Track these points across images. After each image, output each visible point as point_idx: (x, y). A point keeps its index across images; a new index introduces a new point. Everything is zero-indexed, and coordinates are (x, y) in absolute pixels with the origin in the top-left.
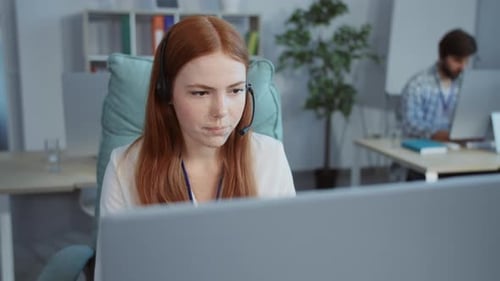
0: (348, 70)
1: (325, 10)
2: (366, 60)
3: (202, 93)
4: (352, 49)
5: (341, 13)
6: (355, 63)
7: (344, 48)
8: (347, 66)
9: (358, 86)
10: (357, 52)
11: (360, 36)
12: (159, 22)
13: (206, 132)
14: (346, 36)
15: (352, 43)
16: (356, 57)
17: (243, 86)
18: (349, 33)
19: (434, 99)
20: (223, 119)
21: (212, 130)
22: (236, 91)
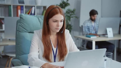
0: (70, 21)
1: (64, 5)
2: (74, 18)
3: (55, 22)
4: (71, 15)
5: (68, 6)
6: (71, 19)
7: (69, 15)
8: (69, 19)
9: (72, 25)
10: (72, 16)
11: (73, 12)
12: (19, 7)
13: (56, 29)
14: (69, 12)
15: (71, 13)
16: (72, 17)
17: (63, 21)
18: (70, 11)
19: (91, 26)
20: (59, 27)
21: (57, 29)
22: (62, 21)
